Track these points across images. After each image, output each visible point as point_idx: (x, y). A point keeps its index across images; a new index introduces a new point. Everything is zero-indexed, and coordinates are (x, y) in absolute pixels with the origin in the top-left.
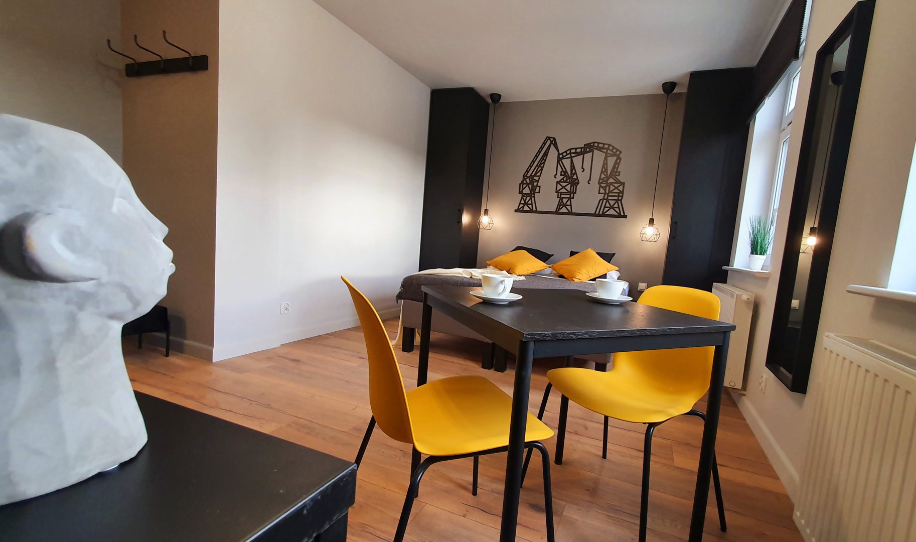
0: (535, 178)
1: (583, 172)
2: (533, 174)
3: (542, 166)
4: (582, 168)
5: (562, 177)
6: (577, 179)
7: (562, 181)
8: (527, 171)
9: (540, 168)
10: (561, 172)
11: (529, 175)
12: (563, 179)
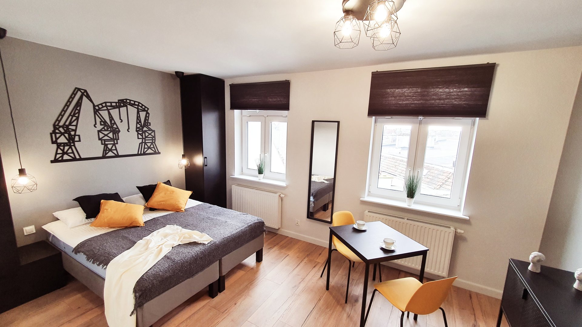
0: (70, 127)
1: (121, 122)
2: (67, 123)
3: (77, 115)
4: (120, 119)
5: (103, 126)
6: (118, 128)
7: (103, 130)
8: (58, 120)
9: (74, 118)
10: (101, 122)
11: (61, 124)
12: (104, 128)
